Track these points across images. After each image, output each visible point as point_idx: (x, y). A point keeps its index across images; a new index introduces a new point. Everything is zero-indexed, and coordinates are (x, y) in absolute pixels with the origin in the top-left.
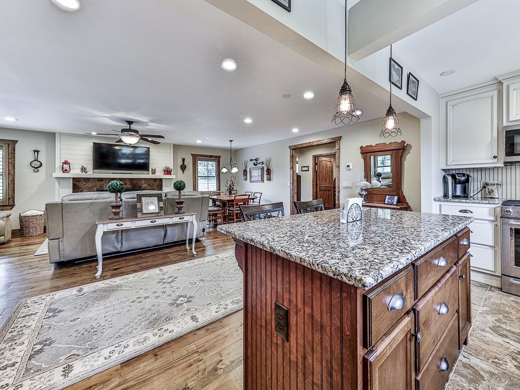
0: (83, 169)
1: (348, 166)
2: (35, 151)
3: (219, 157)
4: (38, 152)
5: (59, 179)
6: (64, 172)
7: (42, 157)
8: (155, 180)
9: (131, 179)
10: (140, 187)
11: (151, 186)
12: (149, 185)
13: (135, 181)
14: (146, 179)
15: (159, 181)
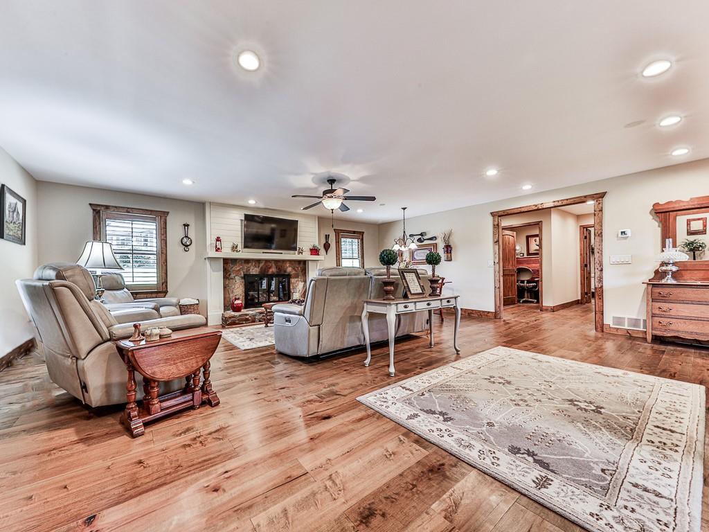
0: (234, 248)
1: (623, 233)
2: (184, 225)
3: (362, 233)
4: (188, 225)
5: (210, 259)
6: (217, 251)
7: (192, 234)
8: (299, 262)
9: (277, 261)
10: (285, 271)
11: (295, 270)
12: (294, 269)
13: (279, 264)
14: (290, 261)
15: (303, 264)
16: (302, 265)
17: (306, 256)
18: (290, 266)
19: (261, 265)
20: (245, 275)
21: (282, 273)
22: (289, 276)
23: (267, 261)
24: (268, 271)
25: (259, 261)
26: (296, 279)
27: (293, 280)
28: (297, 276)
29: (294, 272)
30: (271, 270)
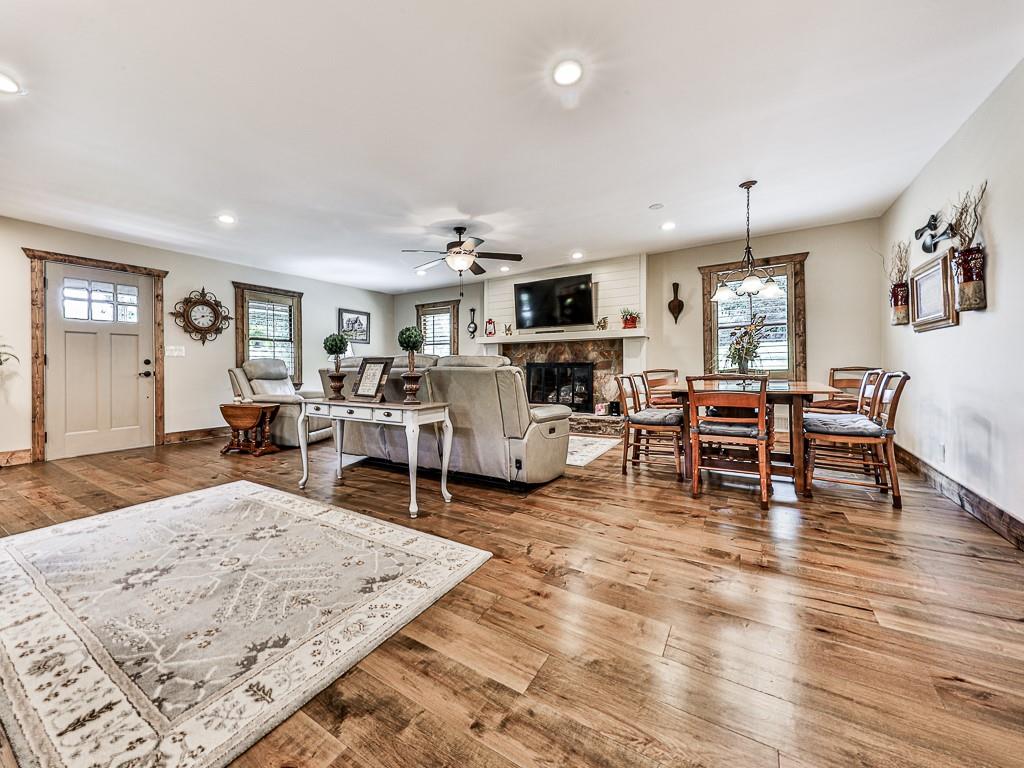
0: (507, 330)
2: (471, 311)
3: (800, 259)
4: (474, 310)
6: (488, 336)
7: (477, 319)
8: (611, 342)
9: (572, 344)
10: (586, 358)
11: (604, 356)
12: (601, 354)
13: (576, 347)
14: (595, 342)
15: (616, 344)
16: (616, 347)
17: (615, 330)
18: (593, 350)
19: (549, 350)
20: (528, 364)
21: (582, 360)
22: (593, 366)
23: (558, 344)
24: (559, 359)
25: (546, 344)
26: (605, 371)
27: (599, 373)
28: (607, 366)
29: (601, 359)
30: (563, 357)
